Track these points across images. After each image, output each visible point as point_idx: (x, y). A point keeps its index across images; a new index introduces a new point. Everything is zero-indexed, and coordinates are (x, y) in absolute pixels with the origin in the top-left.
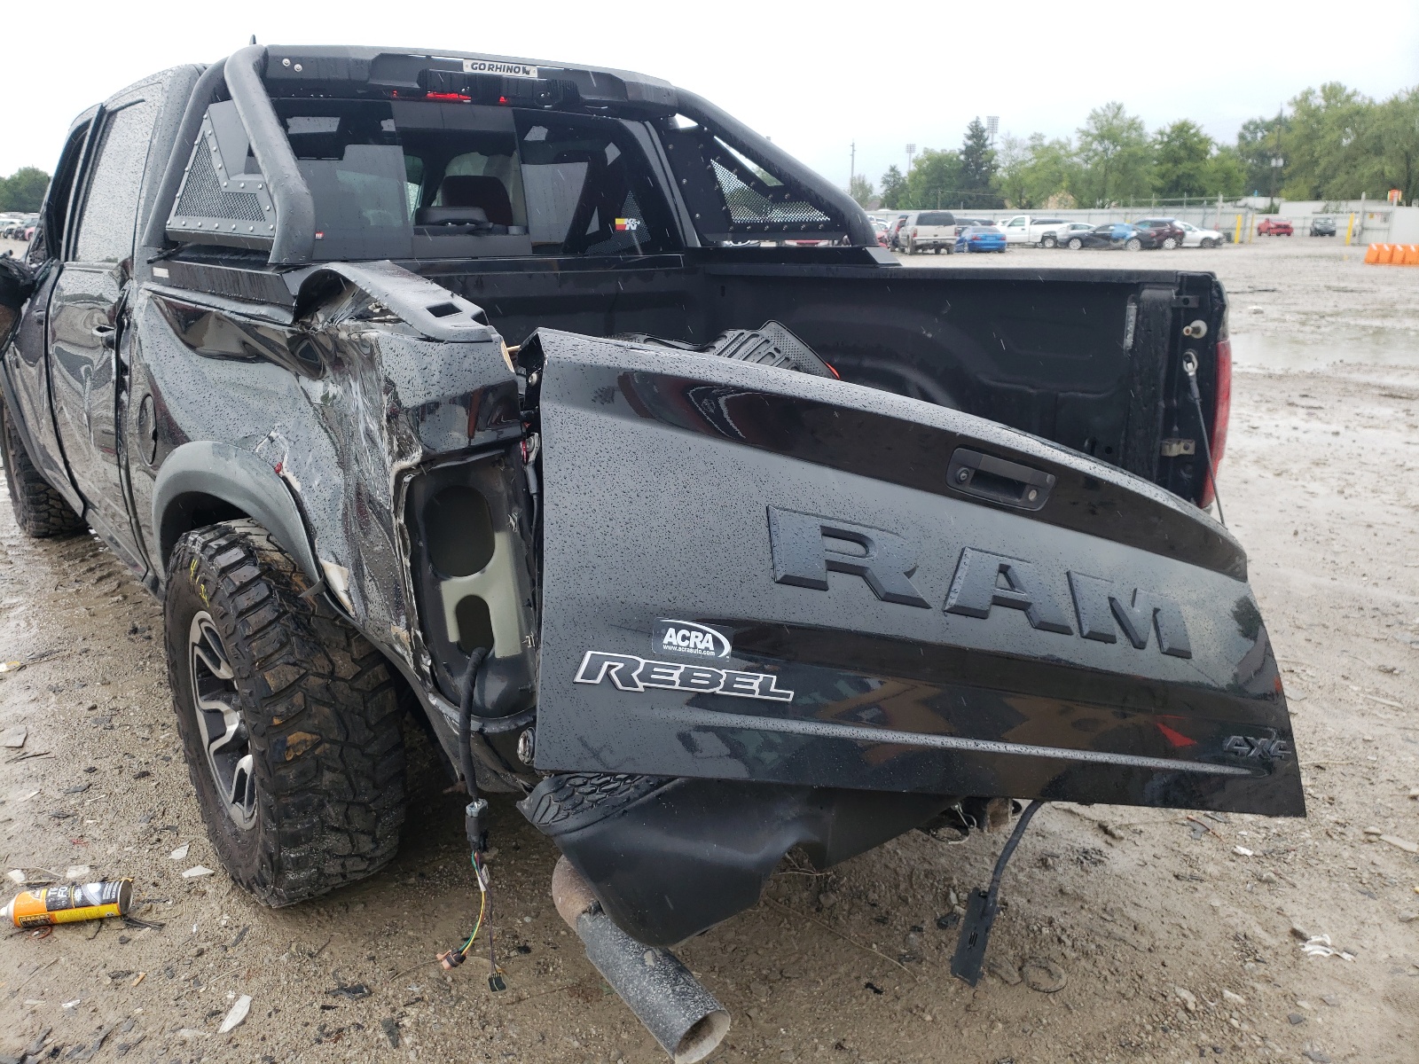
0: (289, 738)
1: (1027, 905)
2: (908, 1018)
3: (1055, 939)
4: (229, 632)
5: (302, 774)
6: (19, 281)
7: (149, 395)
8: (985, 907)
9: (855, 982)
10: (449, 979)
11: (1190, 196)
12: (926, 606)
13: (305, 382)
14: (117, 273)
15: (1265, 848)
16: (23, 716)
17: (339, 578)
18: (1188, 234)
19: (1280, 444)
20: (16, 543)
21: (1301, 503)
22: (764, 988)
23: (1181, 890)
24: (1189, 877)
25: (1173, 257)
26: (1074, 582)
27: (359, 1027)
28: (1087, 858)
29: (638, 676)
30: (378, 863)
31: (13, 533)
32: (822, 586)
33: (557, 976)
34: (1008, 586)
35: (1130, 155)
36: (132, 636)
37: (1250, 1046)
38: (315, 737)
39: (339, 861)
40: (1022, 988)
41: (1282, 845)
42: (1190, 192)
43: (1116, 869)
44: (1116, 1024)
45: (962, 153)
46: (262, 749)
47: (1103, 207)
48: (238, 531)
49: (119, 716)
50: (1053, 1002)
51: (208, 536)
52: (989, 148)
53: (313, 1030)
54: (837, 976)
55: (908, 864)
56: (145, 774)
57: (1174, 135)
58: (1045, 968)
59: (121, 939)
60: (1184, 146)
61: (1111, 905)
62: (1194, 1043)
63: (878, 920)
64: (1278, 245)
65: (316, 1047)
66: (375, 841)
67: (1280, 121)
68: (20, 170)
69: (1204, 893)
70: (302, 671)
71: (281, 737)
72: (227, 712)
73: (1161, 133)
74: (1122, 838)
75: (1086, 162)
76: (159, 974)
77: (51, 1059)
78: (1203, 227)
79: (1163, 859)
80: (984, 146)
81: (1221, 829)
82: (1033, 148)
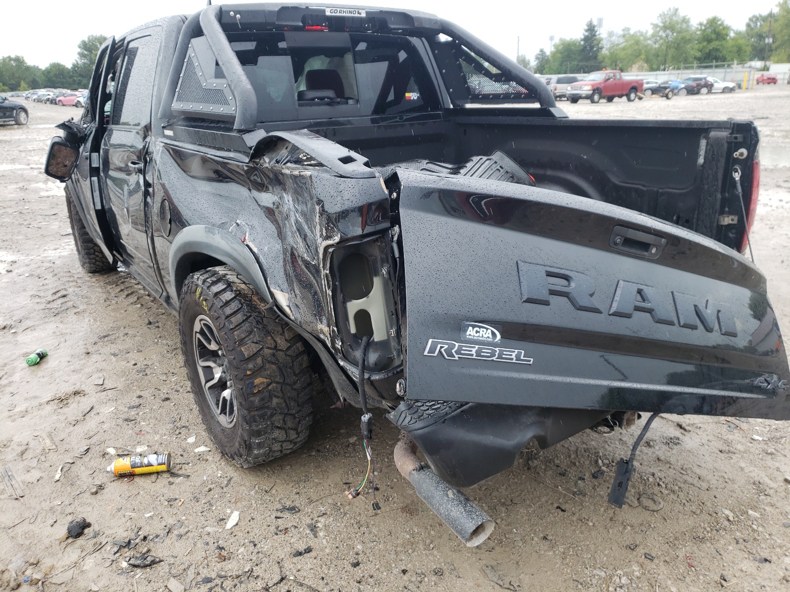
0: (255, 381)
1: (640, 466)
2: (580, 524)
3: (656, 484)
4: (221, 326)
5: (262, 399)
6: (77, 135)
7: (165, 199)
8: (627, 468)
9: (551, 506)
10: (339, 504)
11: (717, 62)
12: (600, 312)
13: (255, 193)
14: (141, 133)
15: (769, 436)
16: (101, 368)
17: (283, 299)
18: (716, 85)
19: (773, 210)
20: (81, 276)
21: (785, 244)
22: (503, 509)
23: (723, 458)
24: (727, 451)
25: (706, 99)
26: (676, 297)
27: (296, 527)
28: (672, 442)
29: (455, 352)
30: (298, 445)
31: (78, 271)
32: (546, 303)
33: (394, 503)
34: (641, 300)
35: (683, 38)
36: (149, 326)
37: (763, 539)
38: (268, 380)
39: (280, 444)
40: (640, 509)
41: (778, 434)
42: (717, 59)
43: (688, 447)
44: (691, 527)
45: (582, 40)
46: (241, 387)
47: (664, 70)
48: (221, 273)
49: (149, 369)
50: (657, 516)
51: (206, 276)
52: (598, 37)
53: (273, 529)
54: (541, 503)
55: (575, 445)
56: (167, 399)
57: (708, 26)
58: (652, 499)
59: (169, 482)
60: (714, 32)
61: (685, 466)
62: (733, 537)
63: (560, 474)
64: (768, 91)
65: (275, 537)
66: (298, 433)
67: (771, 15)
68: (50, 64)
69: (736, 460)
70: (261, 347)
71: (251, 381)
72: (214, 367)
73: (701, 24)
74: (690, 431)
75: (655, 44)
76: (191, 500)
77: (143, 542)
78: (724, 80)
79: (713, 442)
80: (595, 35)
81: (744, 426)
82: (624, 36)
